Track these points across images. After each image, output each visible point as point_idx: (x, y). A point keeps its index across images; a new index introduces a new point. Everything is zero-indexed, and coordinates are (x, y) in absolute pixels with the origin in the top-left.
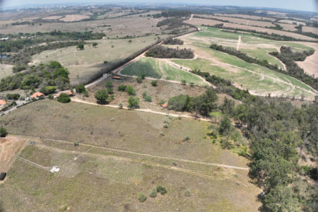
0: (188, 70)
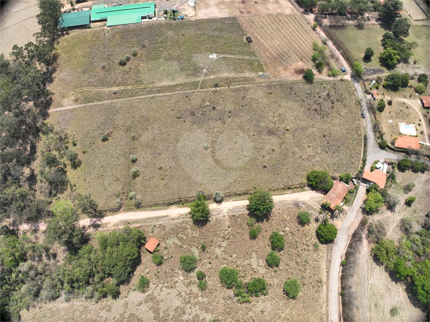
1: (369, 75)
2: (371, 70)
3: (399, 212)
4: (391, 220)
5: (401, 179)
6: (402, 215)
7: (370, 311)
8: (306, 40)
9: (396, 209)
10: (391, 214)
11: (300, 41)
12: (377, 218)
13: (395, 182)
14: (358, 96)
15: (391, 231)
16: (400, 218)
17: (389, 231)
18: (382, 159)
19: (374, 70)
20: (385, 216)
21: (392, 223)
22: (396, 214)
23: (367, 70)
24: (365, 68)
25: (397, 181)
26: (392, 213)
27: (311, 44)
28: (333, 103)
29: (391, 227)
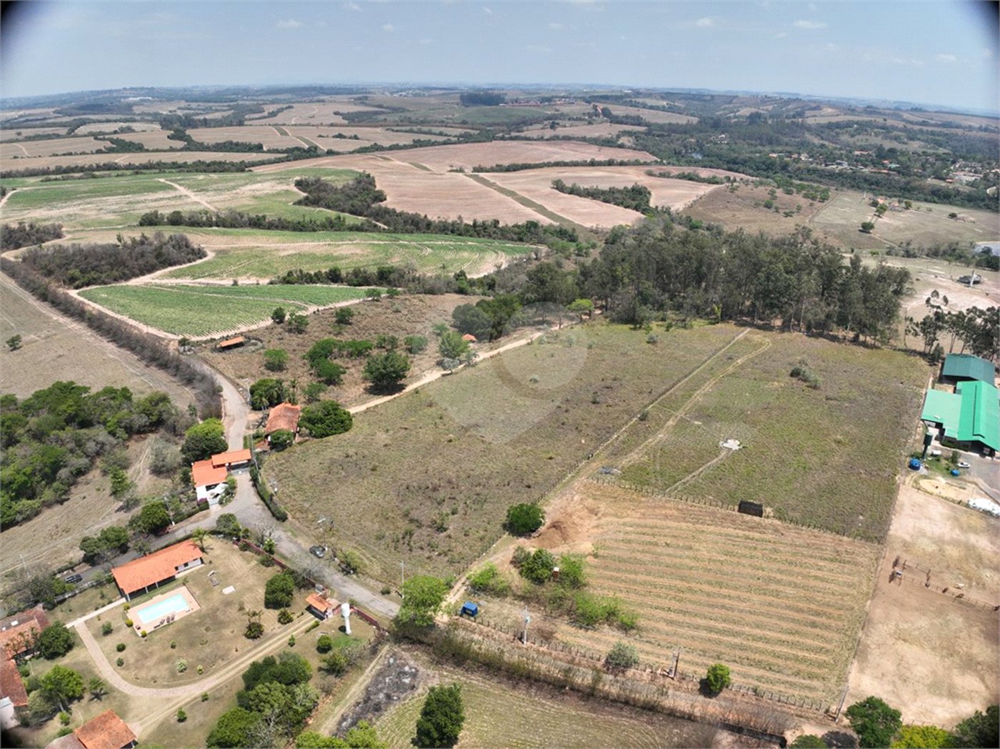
0: (264, 281)
1: (381, 674)
2: (388, 697)
8: (671, 622)
11: (676, 605)
18: (217, 512)
19: (378, 708)
23: (400, 687)
24: (413, 687)
27: (642, 622)
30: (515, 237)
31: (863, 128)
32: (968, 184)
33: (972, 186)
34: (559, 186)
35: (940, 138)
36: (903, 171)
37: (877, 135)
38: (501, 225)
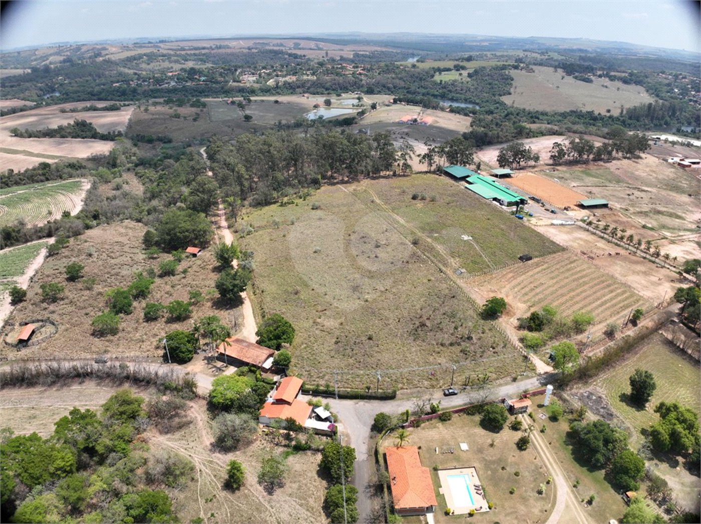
1: (585, 405)
2: (603, 408)
3: (211, 462)
4: (192, 444)
5: (298, 467)
6: (203, 468)
7: (28, 409)
9: (218, 455)
10: (208, 443)
12: (199, 418)
13: (287, 455)
14: (501, 385)
15: (169, 443)
16: (197, 464)
17: (169, 440)
18: (345, 428)
19: (610, 415)
20: (204, 433)
21: (185, 446)
22: (206, 456)
23: (598, 402)
24: (600, 397)
25: (291, 458)
26: (210, 447)
28: (451, 344)
29: (176, 443)
30: (43, 178)
31: (151, 57)
32: (254, 82)
33: (257, 83)
34: (16, 133)
35: (201, 57)
36: (212, 80)
37: (163, 61)
38: (16, 172)
